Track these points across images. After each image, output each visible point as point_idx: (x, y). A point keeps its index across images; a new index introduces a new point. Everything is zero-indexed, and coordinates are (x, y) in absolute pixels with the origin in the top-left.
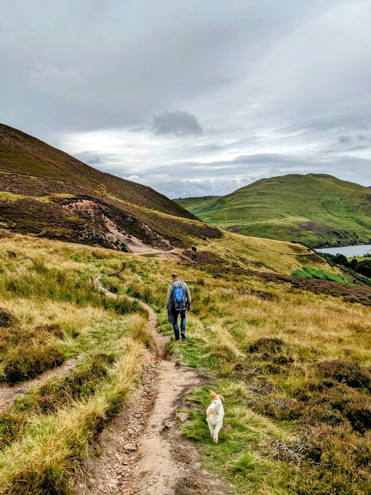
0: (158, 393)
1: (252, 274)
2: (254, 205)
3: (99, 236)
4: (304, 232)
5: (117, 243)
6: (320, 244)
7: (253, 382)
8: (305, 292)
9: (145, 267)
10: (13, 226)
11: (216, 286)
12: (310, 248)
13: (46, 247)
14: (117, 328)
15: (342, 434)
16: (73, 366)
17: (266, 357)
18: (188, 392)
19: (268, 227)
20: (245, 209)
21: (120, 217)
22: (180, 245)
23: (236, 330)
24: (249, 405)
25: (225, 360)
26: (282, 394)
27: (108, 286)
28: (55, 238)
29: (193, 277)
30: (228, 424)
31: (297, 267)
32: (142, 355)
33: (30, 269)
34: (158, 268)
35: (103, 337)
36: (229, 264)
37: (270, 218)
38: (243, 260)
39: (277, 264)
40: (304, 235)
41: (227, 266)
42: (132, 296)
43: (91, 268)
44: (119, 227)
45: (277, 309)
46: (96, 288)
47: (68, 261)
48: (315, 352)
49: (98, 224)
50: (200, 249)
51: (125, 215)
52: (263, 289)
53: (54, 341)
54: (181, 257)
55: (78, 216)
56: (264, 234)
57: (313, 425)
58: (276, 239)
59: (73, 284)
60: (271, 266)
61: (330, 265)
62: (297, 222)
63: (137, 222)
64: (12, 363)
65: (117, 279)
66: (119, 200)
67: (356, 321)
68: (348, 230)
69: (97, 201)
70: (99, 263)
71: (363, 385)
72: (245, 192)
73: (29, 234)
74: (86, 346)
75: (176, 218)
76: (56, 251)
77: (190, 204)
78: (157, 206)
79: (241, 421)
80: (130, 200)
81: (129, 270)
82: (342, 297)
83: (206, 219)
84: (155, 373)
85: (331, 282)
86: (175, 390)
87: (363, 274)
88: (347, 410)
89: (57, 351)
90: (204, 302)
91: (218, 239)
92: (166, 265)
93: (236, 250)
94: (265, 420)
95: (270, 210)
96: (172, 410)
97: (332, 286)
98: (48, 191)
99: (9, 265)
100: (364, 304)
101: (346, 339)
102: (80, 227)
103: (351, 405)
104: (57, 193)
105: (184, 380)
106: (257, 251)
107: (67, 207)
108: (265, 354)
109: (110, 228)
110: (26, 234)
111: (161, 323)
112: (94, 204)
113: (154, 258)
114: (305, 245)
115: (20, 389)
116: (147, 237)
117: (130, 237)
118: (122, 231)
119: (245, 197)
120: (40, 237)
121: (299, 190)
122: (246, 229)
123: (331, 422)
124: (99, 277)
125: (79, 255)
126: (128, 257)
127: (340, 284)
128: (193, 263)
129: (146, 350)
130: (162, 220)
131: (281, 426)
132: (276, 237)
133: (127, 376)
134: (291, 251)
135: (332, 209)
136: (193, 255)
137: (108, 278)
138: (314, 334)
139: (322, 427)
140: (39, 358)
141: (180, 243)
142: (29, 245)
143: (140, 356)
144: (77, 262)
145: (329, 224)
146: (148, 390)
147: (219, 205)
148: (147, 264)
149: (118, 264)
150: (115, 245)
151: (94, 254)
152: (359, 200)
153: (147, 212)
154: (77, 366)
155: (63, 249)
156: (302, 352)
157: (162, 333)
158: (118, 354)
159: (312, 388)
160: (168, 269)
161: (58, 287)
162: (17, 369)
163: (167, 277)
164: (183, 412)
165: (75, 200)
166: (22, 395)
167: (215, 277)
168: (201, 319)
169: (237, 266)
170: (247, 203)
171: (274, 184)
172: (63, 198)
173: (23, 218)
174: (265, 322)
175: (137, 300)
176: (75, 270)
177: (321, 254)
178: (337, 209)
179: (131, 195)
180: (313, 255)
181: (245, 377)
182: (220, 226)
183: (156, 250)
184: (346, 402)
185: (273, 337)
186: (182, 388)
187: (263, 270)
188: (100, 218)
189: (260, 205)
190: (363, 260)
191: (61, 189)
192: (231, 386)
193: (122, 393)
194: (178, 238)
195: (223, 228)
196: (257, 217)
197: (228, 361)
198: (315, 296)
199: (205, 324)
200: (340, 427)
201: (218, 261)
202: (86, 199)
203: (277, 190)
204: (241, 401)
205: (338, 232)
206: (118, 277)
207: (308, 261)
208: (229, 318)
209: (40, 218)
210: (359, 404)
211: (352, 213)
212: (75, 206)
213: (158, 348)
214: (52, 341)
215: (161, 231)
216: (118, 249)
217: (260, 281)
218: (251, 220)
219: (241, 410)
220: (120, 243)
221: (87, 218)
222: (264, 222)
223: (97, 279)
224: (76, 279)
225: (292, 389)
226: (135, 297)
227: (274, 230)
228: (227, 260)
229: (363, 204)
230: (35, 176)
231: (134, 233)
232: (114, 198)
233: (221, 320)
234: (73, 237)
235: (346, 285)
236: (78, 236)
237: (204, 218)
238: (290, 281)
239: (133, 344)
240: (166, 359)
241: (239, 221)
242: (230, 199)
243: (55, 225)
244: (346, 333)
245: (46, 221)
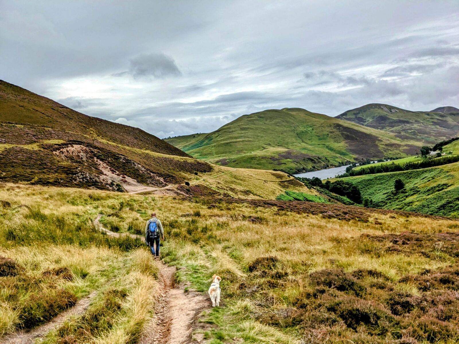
0: (172, 320)
1: (242, 202)
2: (238, 140)
3: (94, 178)
4: (284, 161)
5: (112, 184)
6: (298, 170)
7: (256, 298)
8: (289, 213)
9: (142, 205)
10: (2, 175)
11: (212, 216)
12: (290, 175)
13: (40, 193)
14: (123, 264)
15: (339, 332)
16: (86, 305)
17: (264, 274)
18: (201, 314)
19: (252, 158)
20: (231, 144)
21: (112, 159)
22: (174, 181)
23: (234, 253)
24: (256, 318)
25: (229, 281)
26: (283, 305)
27: (109, 226)
28: (49, 185)
29: (190, 209)
30: (240, 338)
31: (280, 191)
32: (152, 287)
33: (26, 217)
34: (156, 205)
35: (111, 275)
36: (221, 194)
37: (253, 151)
38: (232, 190)
39: (263, 191)
40: (283, 163)
41: (219, 197)
42: (134, 233)
43: (89, 210)
44: (112, 169)
45: (267, 231)
46: (96, 229)
47: (65, 206)
48: (306, 265)
49: (91, 168)
50: (193, 183)
51: (117, 157)
52: (254, 215)
53: (63, 283)
54: (176, 193)
55: (70, 161)
56: (249, 165)
57: (314, 328)
58: (260, 169)
59: (73, 227)
60: (258, 193)
61: (308, 188)
62: (276, 152)
63: (130, 163)
64: (26, 309)
65: (116, 218)
66: (110, 143)
67: (335, 234)
68: (320, 156)
69: (88, 145)
70: (97, 204)
71: (349, 288)
72: (230, 128)
73: (21, 182)
74: (96, 284)
75: (167, 156)
76: (51, 197)
77: (180, 142)
78: (148, 147)
79: (252, 334)
80: (121, 142)
81: (128, 209)
82: (321, 215)
83: (196, 155)
84: (166, 302)
85: (311, 202)
86: (188, 315)
87: (336, 193)
88: (340, 311)
89: (68, 293)
90: (202, 231)
91: (209, 173)
92: (163, 201)
93: (226, 182)
94: (272, 330)
95: (253, 143)
96: (187, 333)
97: (311, 206)
98: (37, 139)
99: (4, 215)
100: (340, 219)
101: (329, 250)
102: (73, 172)
103: (343, 307)
104: (46, 140)
105: (195, 305)
106: (244, 181)
107: (57, 153)
108: (263, 272)
109: (103, 170)
110: (17, 182)
111: (165, 255)
112: (85, 148)
113: (151, 195)
114: (285, 172)
115: (37, 334)
116: (141, 176)
117: (125, 178)
118: (116, 172)
119: (230, 132)
120: (33, 184)
121: (277, 123)
122: (233, 162)
123: (329, 323)
124: (99, 218)
125: (75, 199)
126: (124, 197)
127: (318, 203)
128: (188, 197)
129: (155, 282)
130: (154, 159)
131: (286, 333)
132: (260, 166)
133: (142, 307)
134: (274, 178)
135: (306, 139)
136: (187, 189)
137: (108, 218)
138: (303, 250)
139: (322, 328)
140: (51, 302)
141: (173, 180)
142: (22, 193)
143: (150, 288)
144: (74, 205)
145: (304, 152)
146: (162, 318)
147: (206, 141)
148: (144, 202)
149: (115, 204)
150: (111, 186)
151: (90, 197)
152: (329, 129)
153: (139, 152)
154: (91, 305)
155: (58, 194)
156: (294, 266)
157: (167, 265)
158: (129, 288)
159: (308, 296)
160: (165, 204)
161: (58, 232)
162: (32, 314)
163: (164, 212)
164: (199, 333)
165: (66, 145)
166: (41, 339)
167: (209, 208)
168: (201, 247)
169: (228, 196)
170: (232, 138)
171: (254, 120)
172: (52, 144)
173: (13, 167)
174: (259, 243)
175: (138, 236)
176: (73, 214)
177: (299, 179)
178: (310, 138)
179: (122, 138)
180: (293, 180)
181: (249, 295)
182: (210, 160)
183: (152, 188)
184: (338, 304)
185: (267, 255)
186: (194, 312)
187: (251, 197)
188: (93, 161)
189: (243, 139)
190: (335, 181)
191: (50, 136)
192: (238, 304)
193: (139, 324)
194: (171, 174)
195: (213, 162)
196: (242, 150)
197: (232, 282)
198: (298, 216)
199: (206, 251)
200: (336, 326)
201: (210, 193)
202: (77, 144)
203: (258, 125)
204: (249, 316)
205: (312, 158)
206: (117, 216)
207: (289, 186)
208: (226, 244)
209: (31, 166)
210: (349, 305)
211: (323, 140)
212: (66, 151)
213: (165, 278)
214: (62, 284)
215: (154, 169)
216: (113, 190)
217: (250, 207)
218: (237, 153)
219: (251, 323)
220: (115, 184)
221: (79, 162)
222: (248, 154)
223: (97, 220)
224: (76, 222)
225: (291, 300)
226: (137, 234)
227: (258, 161)
228: (218, 191)
229: (331, 132)
230: (22, 124)
231: (128, 174)
232: (104, 141)
233: (220, 246)
234: (67, 181)
235: (324, 204)
236: (72, 181)
237: (194, 154)
238: (276, 205)
239: (142, 278)
240: (174, 288)
241: (226, 155)
242: (216, 135)
243: (47, 171)
244: (328, 246)
245: (38, 168)
